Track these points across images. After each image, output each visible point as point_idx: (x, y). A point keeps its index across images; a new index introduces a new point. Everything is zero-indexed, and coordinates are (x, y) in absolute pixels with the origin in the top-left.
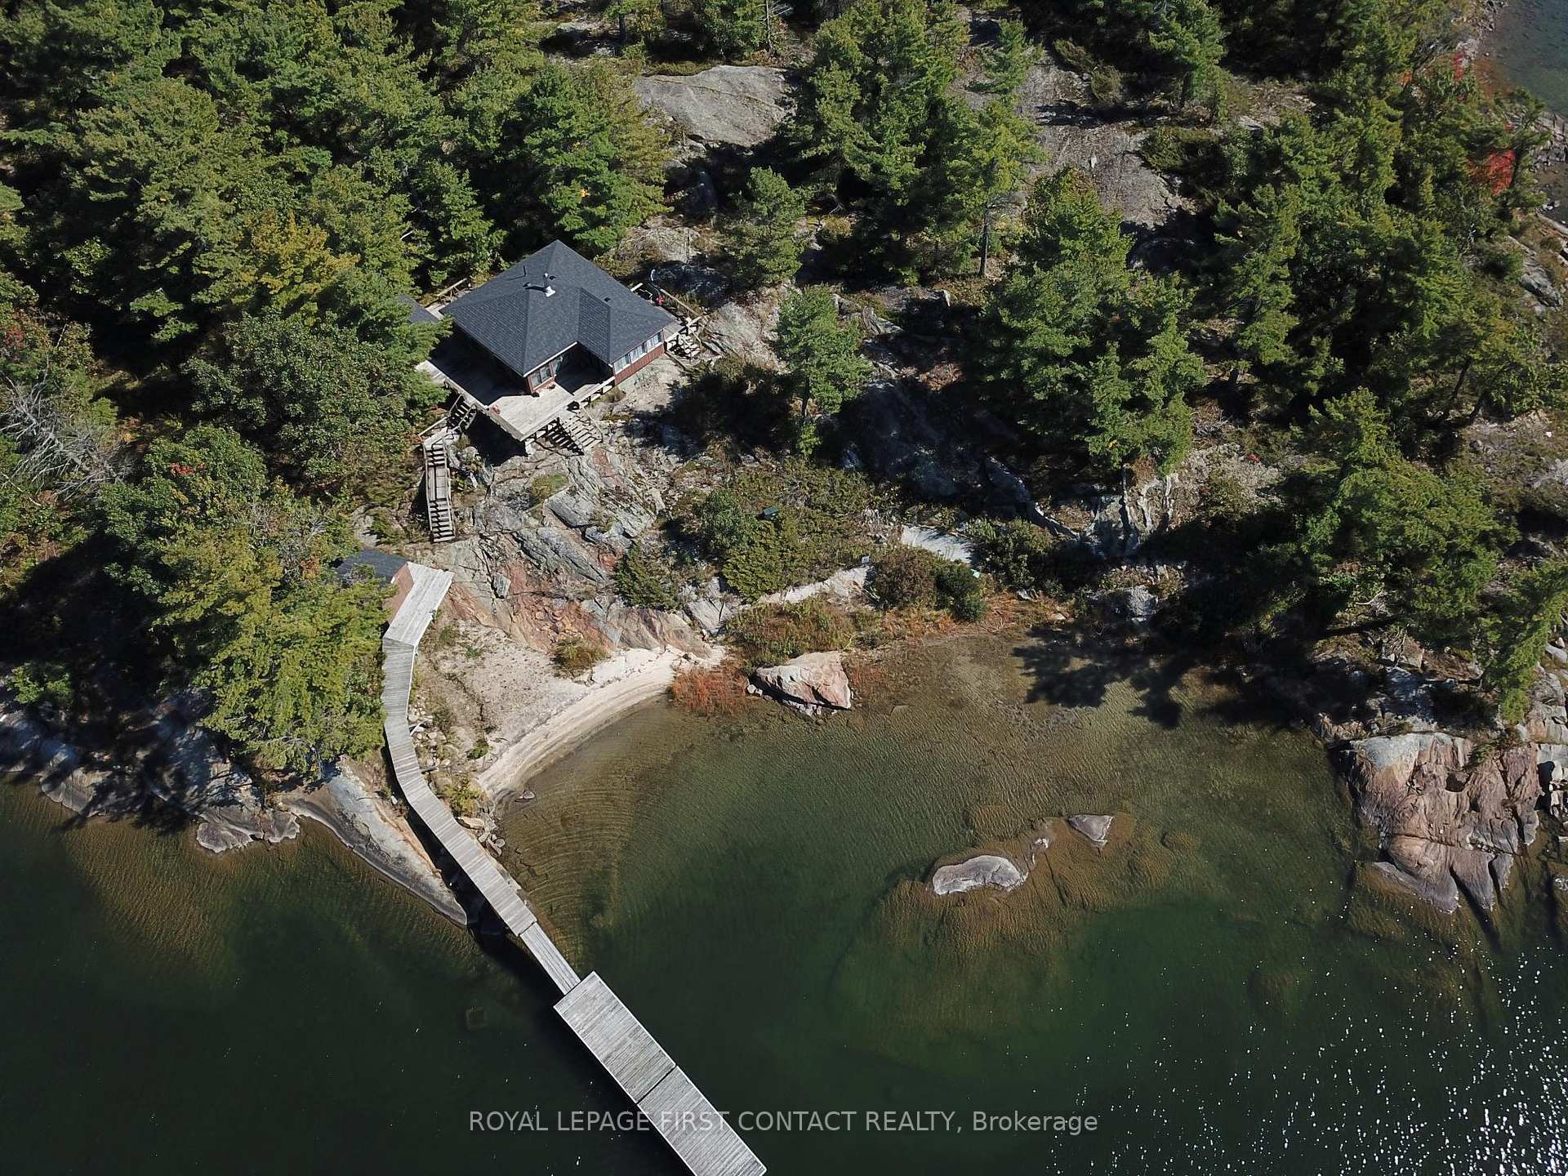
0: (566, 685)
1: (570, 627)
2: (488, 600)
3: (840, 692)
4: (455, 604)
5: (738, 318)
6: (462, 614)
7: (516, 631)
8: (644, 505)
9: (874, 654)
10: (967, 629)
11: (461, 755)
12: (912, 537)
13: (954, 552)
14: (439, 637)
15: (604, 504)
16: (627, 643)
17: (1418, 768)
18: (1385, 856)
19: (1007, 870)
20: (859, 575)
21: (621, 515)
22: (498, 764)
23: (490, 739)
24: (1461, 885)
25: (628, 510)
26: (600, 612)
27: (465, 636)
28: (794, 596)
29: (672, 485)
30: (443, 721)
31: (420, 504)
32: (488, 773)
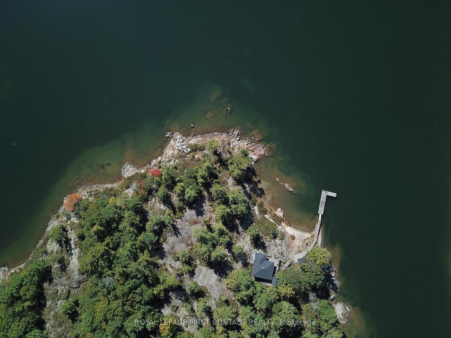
0: (296, 236)
1: (290, 240)
2: (293, 250)
3: (279, 209)
4: (296, 253)
5: (246, 249)
6: (296, 252)
7: (294, 245)
8: (275, 242)
9: (273, 209)
10: (264, 202)
11: (309, 240)
12: (257, 213)
13: (256, 208)
14: (300, 252)
15: (278, 246)
16: (288, 234)
17: (254, 155)
18: (264, 155)
19: (286, 185)
20: (265, 215)
21: (278, 243)
22: (307, 236)
23: (306, 239)
24: (263, 148)
25: (277, 243)
26: (287, 238)
27: (298, 250)
28: (272, 221)
29: (270, 241)
30: (307, 244)
31: (290, 265)
32: (309, 236)
